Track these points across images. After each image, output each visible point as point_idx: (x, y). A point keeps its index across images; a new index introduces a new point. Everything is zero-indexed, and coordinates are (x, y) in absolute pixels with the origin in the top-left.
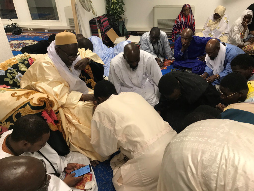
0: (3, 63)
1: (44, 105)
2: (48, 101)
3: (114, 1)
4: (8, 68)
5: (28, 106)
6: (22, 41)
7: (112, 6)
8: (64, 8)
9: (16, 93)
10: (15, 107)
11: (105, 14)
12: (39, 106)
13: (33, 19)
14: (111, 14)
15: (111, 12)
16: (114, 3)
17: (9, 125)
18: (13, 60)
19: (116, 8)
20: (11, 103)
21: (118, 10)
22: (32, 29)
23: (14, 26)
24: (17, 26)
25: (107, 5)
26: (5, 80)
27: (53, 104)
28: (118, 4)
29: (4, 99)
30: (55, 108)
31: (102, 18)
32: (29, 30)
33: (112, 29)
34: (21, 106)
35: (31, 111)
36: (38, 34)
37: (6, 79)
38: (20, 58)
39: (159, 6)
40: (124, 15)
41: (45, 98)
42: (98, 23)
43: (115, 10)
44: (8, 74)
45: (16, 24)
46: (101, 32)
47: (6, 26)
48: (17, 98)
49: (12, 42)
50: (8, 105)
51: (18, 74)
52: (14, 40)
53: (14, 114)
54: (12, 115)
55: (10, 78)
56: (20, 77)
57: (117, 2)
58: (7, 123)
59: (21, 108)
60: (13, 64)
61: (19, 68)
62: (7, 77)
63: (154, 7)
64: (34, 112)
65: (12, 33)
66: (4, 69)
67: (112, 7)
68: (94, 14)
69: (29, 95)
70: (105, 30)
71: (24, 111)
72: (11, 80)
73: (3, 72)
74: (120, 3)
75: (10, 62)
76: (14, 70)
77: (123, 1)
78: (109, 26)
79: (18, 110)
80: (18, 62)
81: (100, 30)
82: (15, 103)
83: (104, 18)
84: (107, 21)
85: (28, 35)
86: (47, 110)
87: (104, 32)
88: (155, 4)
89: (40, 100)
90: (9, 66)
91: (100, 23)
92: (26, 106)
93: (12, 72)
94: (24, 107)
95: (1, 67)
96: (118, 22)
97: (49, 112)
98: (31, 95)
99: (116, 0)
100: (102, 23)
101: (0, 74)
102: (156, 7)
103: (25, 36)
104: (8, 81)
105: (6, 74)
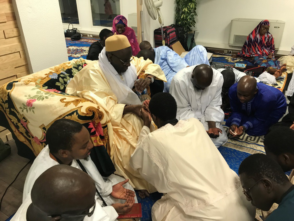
0: (58, 66)
1: (92, 116)
2: (98, 112)
3: (185, 11)
4: (61, 72)
5: (76, 114)
6: (80, 47)
8: (128, 15)
9: (65, 99)
10: (62, 114)
11: (173, 24)
12: (87, 115)
14: (180, 25)
15: (180, 23)
18: (67, 64)
19: (186, 19)
20: (58, 109)
21: (189, 20)
22: (91, 36)
23: (75, 31)
24: (77, 31)
25: (177, 14)
26: (56, 84)
28: (189, 15)
29: (52, 104)
30: (103, 122)
31: (169, 29)
32: (88, 36)
33: (179, 41)
34: (69, 113)
37: (58, 84)
38: (75, 63)
40: (194, 27)
41: (95, 108)
42: (164, 34)
43: (185, 21)
44: (60, 78)
45: (77, 29)
47: (67, 30)
48: (65, 103)
49: (70, 47)
50: (55, 110)
52: (71, 45)
55: (62, 83)
57: (188, 12)
59: (67, 116)
60: (66, 68)
61: (72, 73)
62: (59, 81)
63: (232, 20)
64: (81, 122)
65: (71, 38)
66: (57, 73)
67: (182, 17)
68: (160, 23)
69: (78, 102)
70: (170, 42)
72: (62, 85)
73: (55, 76)
74: (192, 13)
75: (64, 66)
76: (67, 75)
77: (195, 11)
78: (175, 38)
79: (64, 117)
81: (165, 41)
82: (62, 109)
83: (172, 28)
84: (174, 33)
85: (87, 42)
86: (95, 121)
87: (169, 44)
89: (89, 109)
90: (63, 70)
91: (166, 33)
92: (73, 114)
93: (65, 76)
94: (71, 115)
95: (54, 70)
96: (187, 35)
97: (96, 124)
98: (81, 103)
99: (188, 10)
100: (169, 34)
101: (52, 78)
102: (234, 21)
103: (83, 42)
104: (60, 86)
105: (58, 78)
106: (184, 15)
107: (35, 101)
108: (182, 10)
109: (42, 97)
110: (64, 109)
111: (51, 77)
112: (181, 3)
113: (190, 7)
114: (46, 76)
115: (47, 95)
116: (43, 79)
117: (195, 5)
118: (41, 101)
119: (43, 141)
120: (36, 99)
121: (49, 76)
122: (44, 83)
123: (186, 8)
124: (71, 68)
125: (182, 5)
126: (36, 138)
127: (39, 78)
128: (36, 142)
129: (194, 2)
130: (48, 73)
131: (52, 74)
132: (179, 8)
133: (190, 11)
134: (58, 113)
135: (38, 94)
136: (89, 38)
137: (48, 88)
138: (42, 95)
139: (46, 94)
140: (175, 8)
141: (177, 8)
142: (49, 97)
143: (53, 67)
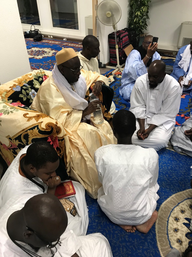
0: (20, 78)
1: (51, 131)
2: (56, 128)
3: (138, 14)
4: (24, 84)
5: (37, 129)
6: (42, 48)
7: (134, 19)
8: (85, 17)
9: (28, 114)
10: (25, 128)
11: (126, 27)
12: (46, 130)
13: (54, 26)
14: (132, 29)
15: (132, 26)
16: (137, 16)
17: (18, 143)
18: (29, 76)
19: (138, 22)
20: (22, 123)
21: (141, 24)
22: (52, 37)
23: (36, 32)
24: (39, 32)
25: (130, 17)
26: (19, 96)
27: (60, 131)
28: (142, 18)
29: (16, 118)
30: (61, 135)
31: (123, 33)
32: (49, 37)
33: (131, 45)
34: (30, 128)
35: (38, 135)
36: (57, 43)
37: (21, 96)
38: (36, 75)
39: (188, 23)
40: (146, 29)
41: (53, 124)
42: (117, 38)
43: (137, 24)
44: (23, 90)
45: (38, 30)
46: (119, 49)
47: (29, 32)
48: (28, 119)
49: (33, 48)
50: (19, 124)
51: (32, 91)
52: (34, 47)
53: (23, 134)
54: (21, 134)
55: (24, 95)
56: (33, 94)
57: (141, 15)
58: (16, 141)
59: (29, 130)
60: (28, 80)
61: (33, 84)
62: (22, 93)
63: (182, 24)
64: (41, 136)
65: (34, 39)
66: (20, 85)
67: (135, 21)
68: (114, 28)
69: (39, 118)
70: (123, 46)
71: (32, 134)
72: (25, 96)
73: (19, 88)
74: (144, 15)
75: (26, 78)
76: (29, 87)
77: (148, 14)
78: (128, 42)
79: (27, 131)
80: (33, 79)
81: (118, 45)
82: (25, 124)
83: (124, 32)
84: (127, 37)
85: (48, 42)
86: (53, 136)
87: (122, 48)
88: (184, 20)
89: (49, 125)
90: (25, 82)
91: (119, 38)
92: (34, 129)
93: (27, 88)
94: (33, 130)
95: (17, 83)
96: (139, 38)
97: (54, 138)
98: (41, 118)
99: (140, 13)
100: (122, 39)
101: (16, 90)
102: (184, 24)
103: (45, 43)
104: (23, 98)
105: (21, 90)
106: (137, 19)
107: (2, 115)
108: (135, 13)
109: (8, 111)
110: (26, 123)
111: (14, 90)
112: (134, 7)
113: (143, 10)
114: (11, 89)
115: (12, 110)
116: (8, 92)
117: (147, 8)
118: (7, 114)
119: (11, 148)
120: (3, 113)
121: (13, 89)
122: (9, 96)
123: (139, 11)
124: (33, 80)
125: (135, 9)
126: (4, 145)
127: (4, 91)
128: (4, 148)
129: (146, 6)
130: (12, 86)
131: (15, 87)
132: (132, 11)
133: (142, 14)
134: (22, 127)
135: (5, 109)
136: (49, 39)
137: (13, 102)
138: (7, 109)
139: (11, 108)
140: (128, 11)
141: (130, 11)
142: (13, 111)
143: (16, 79)
